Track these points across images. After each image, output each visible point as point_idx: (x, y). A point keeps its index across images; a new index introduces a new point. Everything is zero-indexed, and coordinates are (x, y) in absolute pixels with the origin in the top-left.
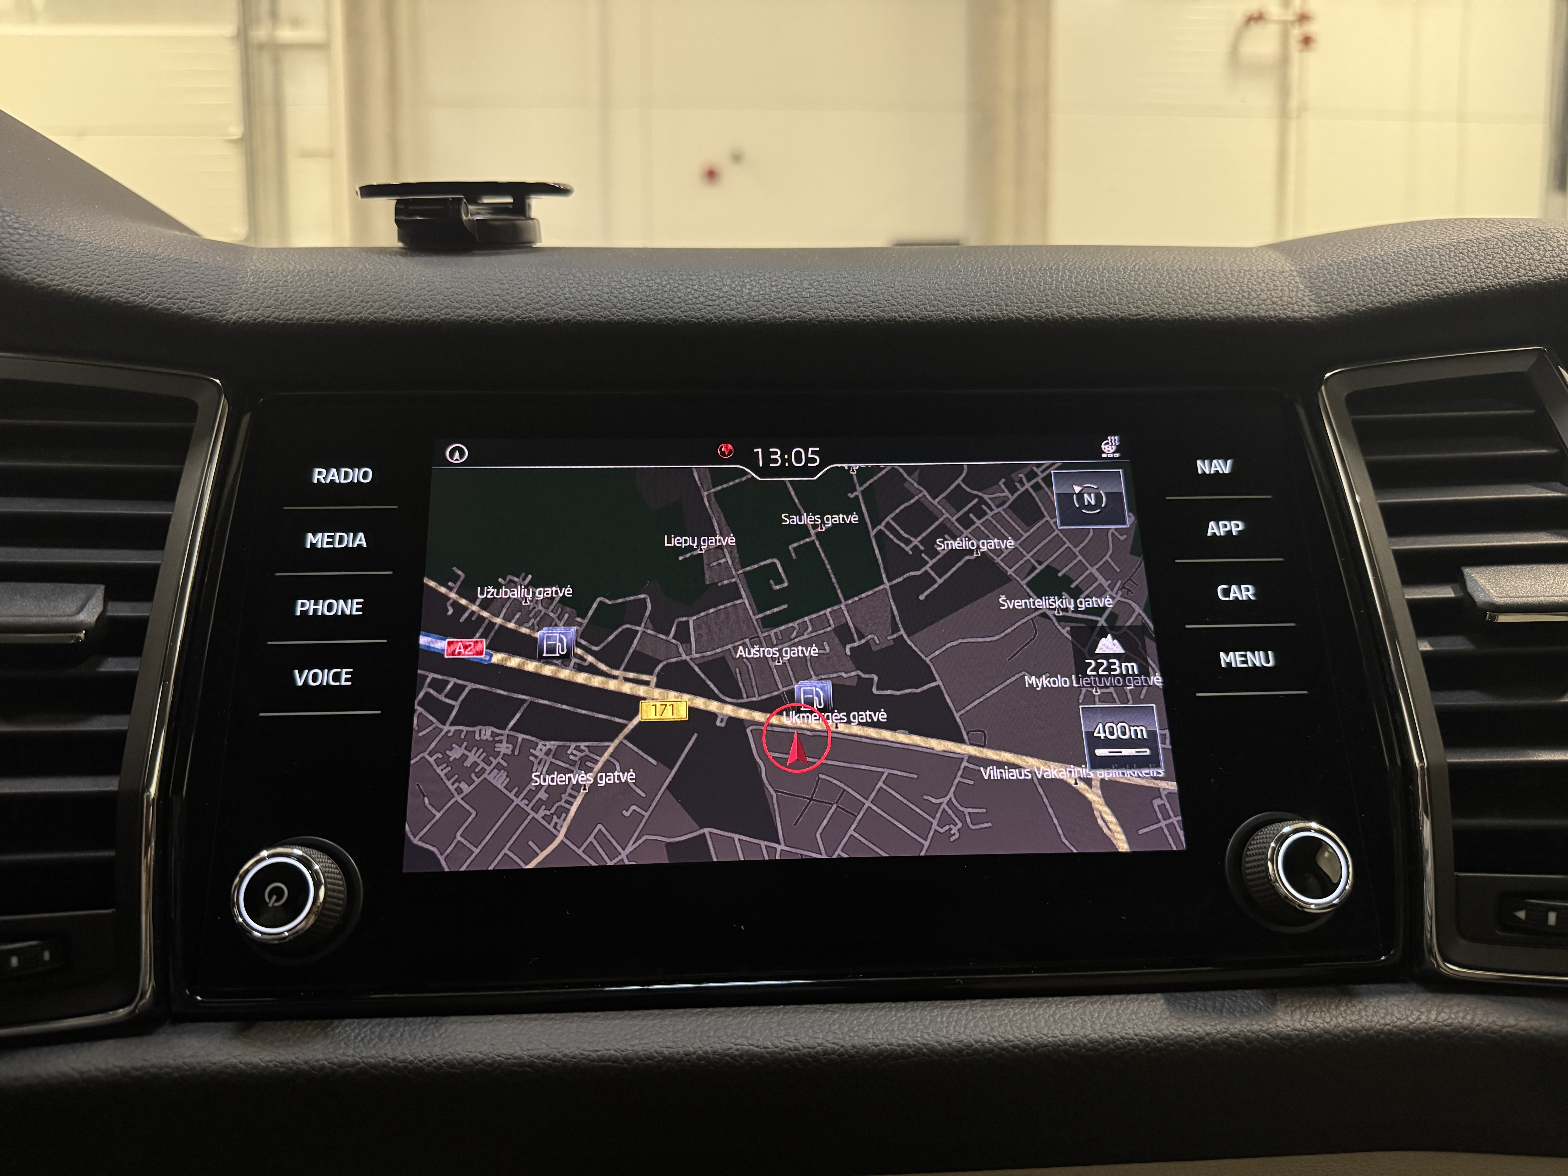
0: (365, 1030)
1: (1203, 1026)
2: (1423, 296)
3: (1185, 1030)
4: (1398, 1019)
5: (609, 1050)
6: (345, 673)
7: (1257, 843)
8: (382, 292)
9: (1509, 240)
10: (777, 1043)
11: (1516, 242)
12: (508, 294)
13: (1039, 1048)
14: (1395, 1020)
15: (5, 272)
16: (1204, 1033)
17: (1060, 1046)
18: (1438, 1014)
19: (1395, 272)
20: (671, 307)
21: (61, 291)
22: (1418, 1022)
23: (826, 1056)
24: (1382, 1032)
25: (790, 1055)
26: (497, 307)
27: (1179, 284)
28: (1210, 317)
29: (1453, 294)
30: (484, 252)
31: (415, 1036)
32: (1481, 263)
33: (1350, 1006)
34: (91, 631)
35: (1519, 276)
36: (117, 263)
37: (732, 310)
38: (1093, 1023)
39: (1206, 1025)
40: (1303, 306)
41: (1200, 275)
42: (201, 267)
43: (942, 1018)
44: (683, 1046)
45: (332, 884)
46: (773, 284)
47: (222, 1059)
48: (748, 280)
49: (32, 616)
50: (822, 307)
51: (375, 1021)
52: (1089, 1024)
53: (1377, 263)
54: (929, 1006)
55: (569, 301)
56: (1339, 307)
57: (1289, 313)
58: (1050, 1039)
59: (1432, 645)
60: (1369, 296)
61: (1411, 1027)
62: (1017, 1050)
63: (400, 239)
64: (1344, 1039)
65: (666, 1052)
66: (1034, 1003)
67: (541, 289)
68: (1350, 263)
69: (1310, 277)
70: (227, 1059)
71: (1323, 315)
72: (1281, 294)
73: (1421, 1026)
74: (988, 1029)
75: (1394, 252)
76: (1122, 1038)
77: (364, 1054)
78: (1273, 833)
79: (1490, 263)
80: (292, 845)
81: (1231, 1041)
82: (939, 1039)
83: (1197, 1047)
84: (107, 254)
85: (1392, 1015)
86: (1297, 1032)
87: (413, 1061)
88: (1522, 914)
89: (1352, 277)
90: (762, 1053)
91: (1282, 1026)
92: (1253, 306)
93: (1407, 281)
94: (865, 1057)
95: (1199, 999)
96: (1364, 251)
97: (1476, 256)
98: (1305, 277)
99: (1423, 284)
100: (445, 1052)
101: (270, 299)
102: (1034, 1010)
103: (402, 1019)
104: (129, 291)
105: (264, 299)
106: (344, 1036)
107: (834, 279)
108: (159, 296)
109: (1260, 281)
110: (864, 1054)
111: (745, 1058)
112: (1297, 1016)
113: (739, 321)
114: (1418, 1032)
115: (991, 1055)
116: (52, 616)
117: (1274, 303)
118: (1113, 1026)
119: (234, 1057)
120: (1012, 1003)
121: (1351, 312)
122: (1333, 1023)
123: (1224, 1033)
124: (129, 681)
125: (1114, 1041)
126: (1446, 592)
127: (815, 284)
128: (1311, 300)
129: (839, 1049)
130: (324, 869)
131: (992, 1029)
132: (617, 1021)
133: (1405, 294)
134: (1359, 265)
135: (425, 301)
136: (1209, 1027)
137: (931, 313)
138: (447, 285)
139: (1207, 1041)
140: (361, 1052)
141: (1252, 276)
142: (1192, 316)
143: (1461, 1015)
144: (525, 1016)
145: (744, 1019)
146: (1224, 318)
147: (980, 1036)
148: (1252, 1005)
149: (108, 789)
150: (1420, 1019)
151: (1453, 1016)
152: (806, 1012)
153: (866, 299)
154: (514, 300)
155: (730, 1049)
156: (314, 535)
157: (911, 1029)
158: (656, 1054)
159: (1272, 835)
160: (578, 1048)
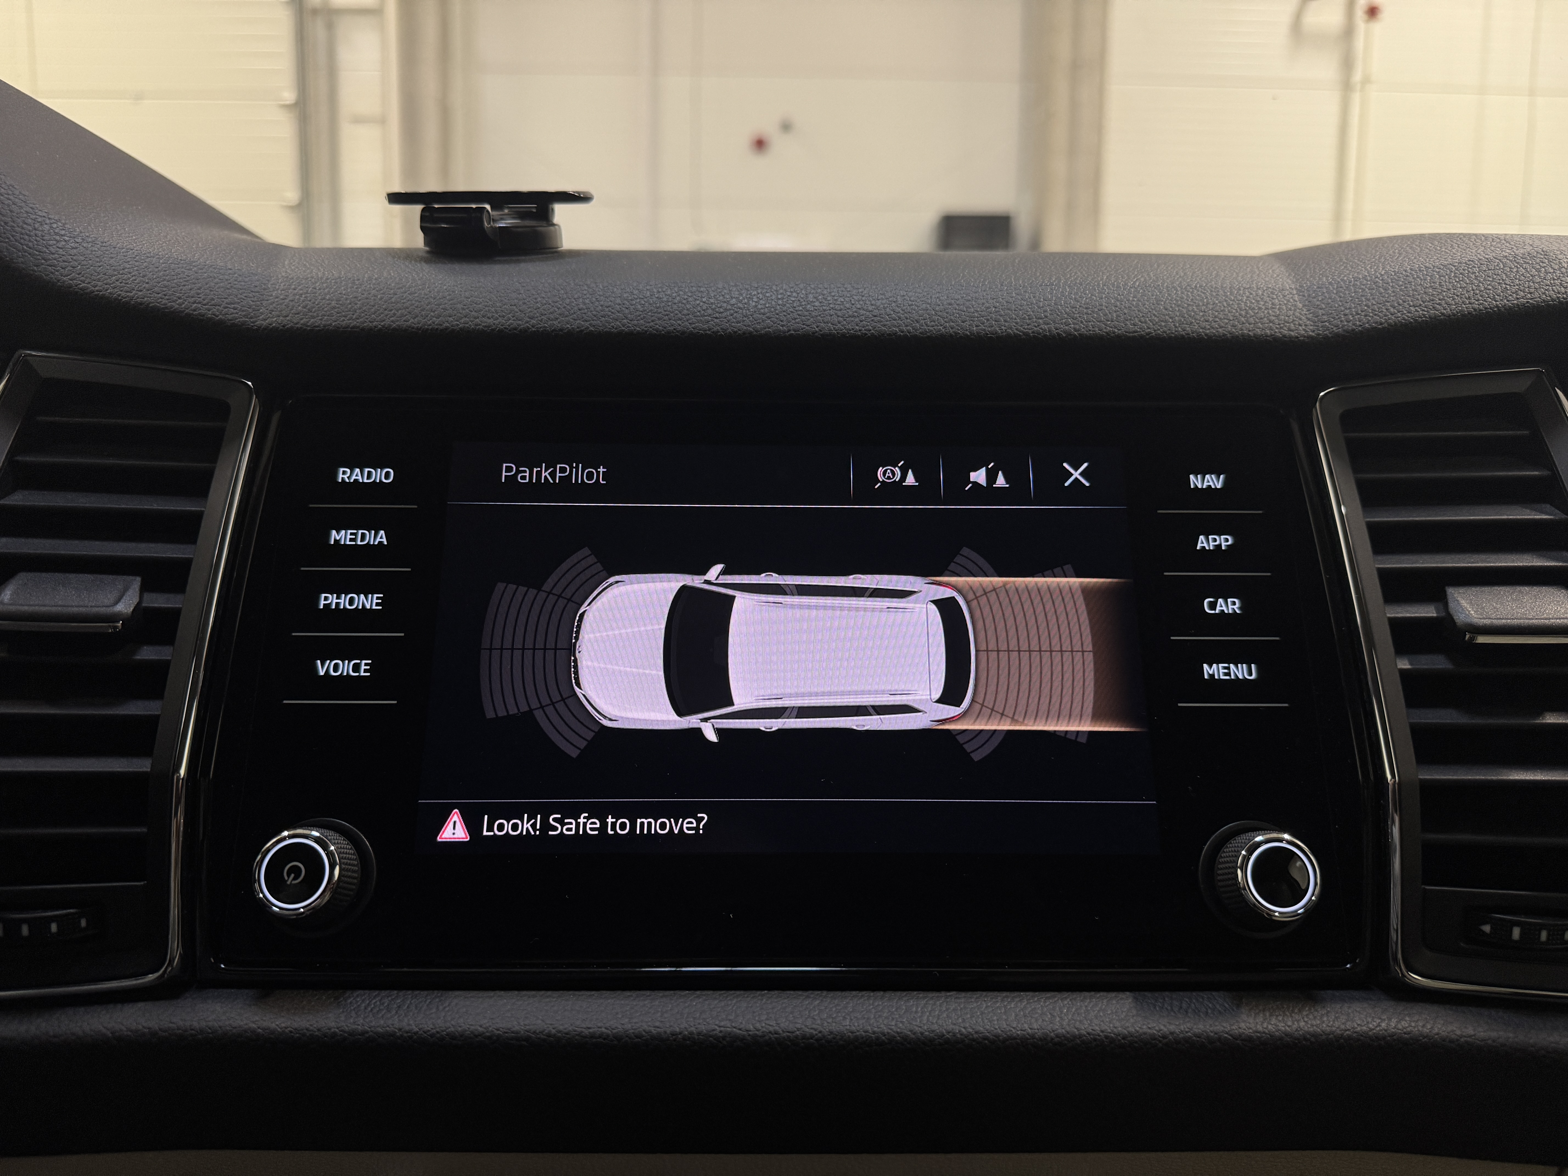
0: (374, 1001)
1: (1167, 1025)
2: (1420, 317)
3: (1149, 1028)
4: (1358, 1025)
5: (601, 1028)
6: (364, 665)
7: (1230, 852)
8: (405, 300)
9: (1511, 261)
10: (758, 1025)
11: (1518, 263)
12: (524, 303)
13: (1008, 1040)
14: (1356, 1026)
15: (52, 278)
16: (1168, 1033)
17: (1028, 1039)
18: (1398, 1022)
19: (1393, 292)
20: (681, 319)
21: (104, 296)
22: (1378, 1028)
23: (803, 1041)
24: (1342, 1036)
25: (771, 1038)
26: (513, 317)
27: (1178, 301)
28: (1206, 335)
29: (1449, 316)
30: (505, 258)
31: (421, 1008)
32: (1481, 284)
33: (1313, 1010)
34: (128, 620)
35: (1518, 298)
36: (157, 269)
37: (738, 322)
38: (1062, 1018)
39: (1171, 1024)
40: (1300, 325)
41: (1199, 293)
42: (235, 274)
43: (917, 1008)
44: (671, 1026)
45: (346, 864)
46: (780, 296)
47: (242, 1023)
48: (755, 293)
49: (72, 606)
50: (826, 320)
51: (384, 993)
52: (1058, 1019)
53: (1377, 282)
54: (905, 996)
55: (583, 311)
56: (1335, 327)
57: (1285, 332)
58: (1019, 1032)
59: (1411, 664)
60: (1366, 316)
61: (1370, 1033)
62: (986, 1042)
63: (425, 244)
64: (1304, 1042)
65: (654, 1032)
66: (1007, 997)
67: (556, 299)
68: (1350, 282)
69: (1309, 296)
70: (246, 1024)
71: (1319, 334)
72: (1278, 313)
73: (1380, 1032)
74: (960, 1020)
75: (1393, 270)
76: (1088, 1033)
77: (373, 1024)
78: (1245, 843)
79: (1489, 285)
80: (311, 826)
81: (1192, 1040)
82: (912, 1028)
83: (1161, 1045)
84: (147, 260)
85: (1353, 1021)
86: (1259, 1035)
87: (417, 1032)
88: (1487, 928)
89: (1351, 297)
90: (744, 1036)
91: (1244, 1027)
92: (1249, 324)
93: (1404, 302)
94: (841, 1042)
95: (1167, 999)
96: (1366, 269)
97: (1476, 277)
98: (1304, 296)
99: (1420, 305)
100: (448, 1024)
101: (299, 306)
102: (1005, 1003)
103: (410, 992)
104: (167, 297)
105: (293, 306)
106: (355, 1006)
107: (838, 293)
108: (194, 302)
109: (1259, 299)
110: (840, 1040)
111: (728, 1039)
112: (1260, 1018)
113: (744, 333)
114: (1378, 1038)
115: (961, 1046)
116: (92, 606)
117: (1270, 322)
118: (1080, 1021)
119: (253, 1022)
120: (986, 996)
121: (1348, 332)
122: (1295, 1026)
123: (1187, 1032)
124: (161, 669)
125: (1080, 1036)
126: (1428, 611)
127: (820, 297)
128: (1309, 319)
129: (816, 1035)
130: (339, 850)
131: (964, 1021)
132: (609, 1001)
133: (1402, 314)
134: (1359, 284)
135: (445, 309)
136: (1173, 1026)
137: (932, 328)
138: (467, 294)
139: (1170, 1039)
140: (371, 1022)
141: (1251, 294)
142: (1188, 334)
143: (1421, 1023)
144: (524, 993)
145: (730, 1003)
146: (1220, 337)
147: (952, 1026)
148: (1218, 1007)
149: (141, 770)
150: (1380, 1026)
151: (1413, 1024)
152: (788, 997)
153: (868, 313)
154: (530, 310)
155: (714, 1030)
156: (338, 533)
157: (887, 1018)
158: (644, 1033)
159: (1243, 845)
160: (572, 1025)
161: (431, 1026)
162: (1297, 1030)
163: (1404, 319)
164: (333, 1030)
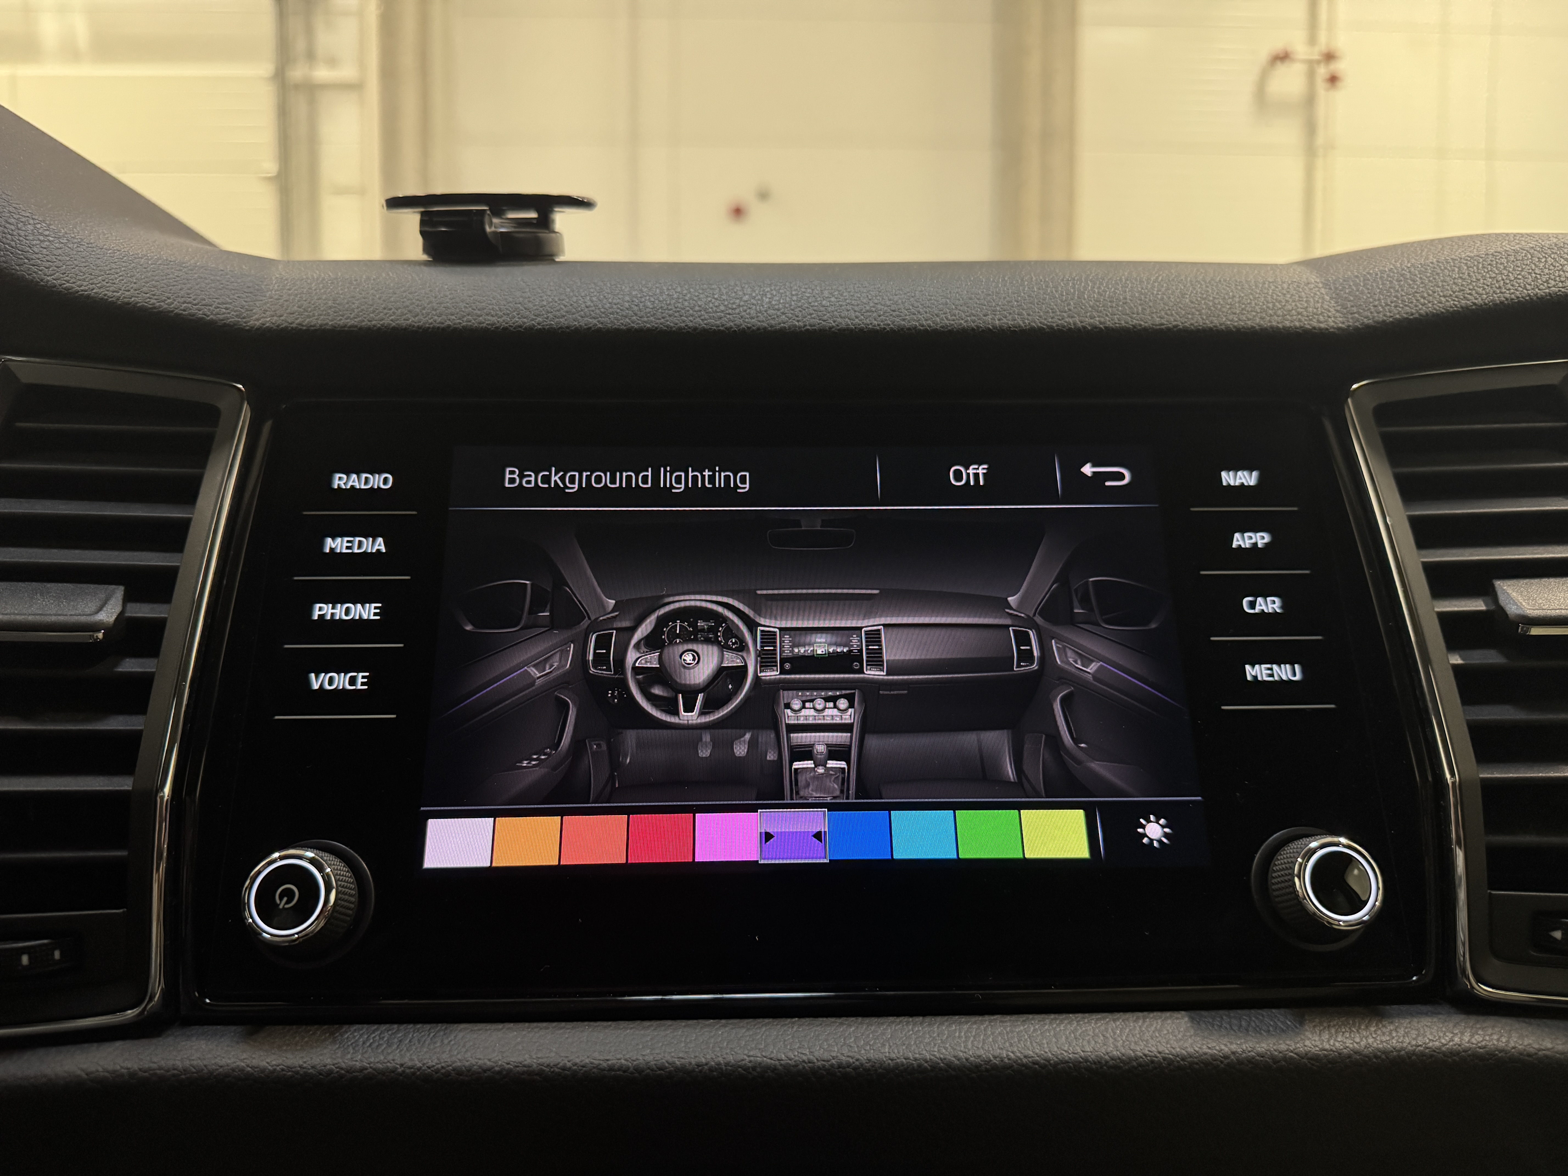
0: (373, 1035)
1: (1228, 1044)
2: (1451, 307)
3: (1209, 1048)
4: (1430, 1040)
5: (620, 1059)
6: (361, 677)
7: (1283, 859)
8: (405, 300)
9: (1539, 252)
10: (791, 1055)
11: (1546, 253)
12: (529, 302)
13: (1059, 1065)
14: (1427, 1041)
15: (34, 278)
16: (1229, 1053)
17: (1081, 1062)
18: (1472, 1036)
19: (1422, 283)
20: (692, 316)
21: (88, 296)
22: (1451, 1043)
23: (841, 1069)
24: (1414, 1053)
25: (804, 1067)
26: (518, 314)
27: (1203, 294)
28: (1235, 327)
29: (1481, 305)
30: (507, 263)
31: (425, 1042)
32: (1510, 274)
33: (1380, 1026)
34: (109, 630)
35: (1549, 287)
36: (144, 270)
37: (752, 318)
38: (1115, 1040)
39: (1231, 1043)
40: (1329, 317)
41: (1224, 286)
42: (227, 274)
43: (960, 1032)
44: (696, 1057)
45: (343, 887)
46: (794, 293)
47: (229, 1062)
48: (768, 289)
49: (51, 615)
50: (843, 315)
51: (384, 1027)
52: (1111, 1040)
53: (1404, 274)
54: (947, 1021)
55: (590, 309)
56: (1365, 318)
57: (1315, 324)
58: (1070, 1056)
59: (1463, 659)
60: (1396, 307)
61: (1444, 1049)
62: (1037, 1066)
63: (426, 250)
64: (1374, 1060)
65: (678, 1063)
66: (1056, 1019)
67: (563, 297)
68: (1377, 274)
69: (1336, 288)
70: (235, 1062)
71: (1349, 326)
72: (1306, 305)
73: (1454, 1047)
74: (1007, 1044)
75: (1421, 264)
76: (1145, 1055)
77: (372, 1060)
78: (1301, 848)
79: (1519, 274)
80: (304, 847)
81: (1257, 1060)
82: (957, 1054)
83: (1222, 1066)
84: (135, 261)
85: (1424, 1036)
86: (1325, 1052)
87: (421, 1068)
88: (1558, 935)
89: (1379, 288)
90: (775, 1066)
91: (1310, 1045)
92: (1278, 316)
93: (1434, 292)
94: (880, 1070)
95: (1224, 1017)
96: (1391, 263)
97: (1505, 268)
98: (1330, 289)
99: (1451, 295)
100: (454, 1059)
101: (294, 306)
102: (1054, 1026)
103: (411, 1026)
104: (155, 297)
105: (288, 306)
106: (353, 1041)
107: (854, 289)
108: (185, 302)
109: (1285, 292)
110: (880, 1068)
111: (758, 1070)
112: (1326, 1036)
113: (758, 329)
114: (1452, 1053)
115: (1009, 1071)
116: (71, 615)
117: (1299, 314)
118: (1136, 1043)
119: (242, 1060)
120: (1033, 1019)
121: (1378, 323)
122: (1363, 1043)
123: (1249, 1052)
124: (145, 682)
125: (1137, 1058)
126: (1477, 605)
127: (836, 293)
128: (1337, 311)
129: (854, 1063)
130: (336, 873)
131: (1011, 1045)
132: (628, 1031)
133: (1433, 304)
134: (1385, 276)
135: (447, 308)
136: (1235, 1046)
137: (952, 322)
138: (470, 293)
139: (1232, 1060)
140: (370, 1058)
141: (1277, 288)
142: (1215, 327)
143: (1495, 1037)
144: (535, 1024)
145: (758, 1031)
146: (1248, 329)
147: (998, 1051)
148: (1279, 1024)
149: (122, 788)
150: (1453, 1041)
151: (1487, 1038)
152: (821, 1024)
153: (886, 308)
154: (535, 308)
155: (743, 1060)
156: (333, 540)
157: (929, 1043)
158: (667, 1065)
159: (1299, 850)
160: (588, 1057)
161: (436, 1061)
162: (1366, 1046)
163: (1435, 309)
164: (328, 1067)
